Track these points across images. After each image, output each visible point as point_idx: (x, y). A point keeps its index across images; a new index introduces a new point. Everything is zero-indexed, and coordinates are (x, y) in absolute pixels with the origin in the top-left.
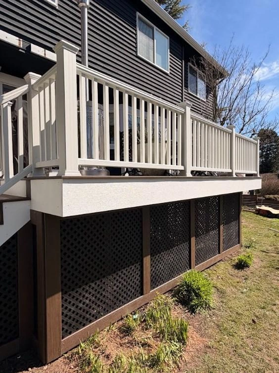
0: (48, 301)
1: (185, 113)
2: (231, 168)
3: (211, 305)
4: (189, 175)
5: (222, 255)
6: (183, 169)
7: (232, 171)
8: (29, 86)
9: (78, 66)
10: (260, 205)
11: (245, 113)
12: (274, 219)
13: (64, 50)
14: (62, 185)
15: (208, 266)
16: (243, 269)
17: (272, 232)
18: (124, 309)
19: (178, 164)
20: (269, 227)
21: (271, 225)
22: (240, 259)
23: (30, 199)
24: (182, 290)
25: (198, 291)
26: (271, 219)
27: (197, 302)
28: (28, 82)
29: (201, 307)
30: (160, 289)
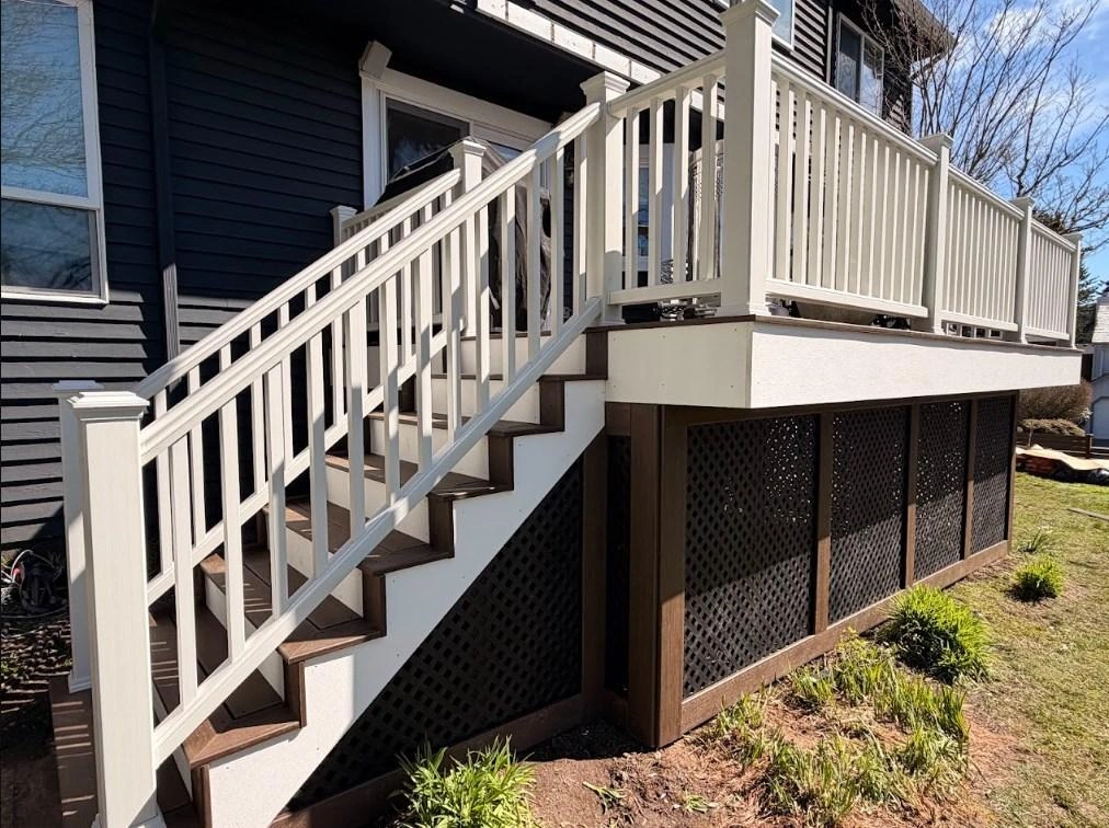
0: (665, 607)
1: (938, 164)
2: (1017, 320)
3: (991, 671)
4: (938, 331)
5: (969, 563)
6: (925, 315)
7: (1020, 328)
8: (600, 107)
9: (774, 57)
13: (757, 20)
14: (751, 335)
15: (948, 583)
16: (1038, 601)
17: (1082, 517)
18: (780, 660)
19: (915, 303)
20: (1069, 506)
21: (1075, 502)
22: (1027, 574)
23: (606, 378)
24: (905, 631)
25: (952, 636)
26: (1067, 484)
27: (953, 659)
28: (601, 98)
29: (965, 674)
30: (846, 625)
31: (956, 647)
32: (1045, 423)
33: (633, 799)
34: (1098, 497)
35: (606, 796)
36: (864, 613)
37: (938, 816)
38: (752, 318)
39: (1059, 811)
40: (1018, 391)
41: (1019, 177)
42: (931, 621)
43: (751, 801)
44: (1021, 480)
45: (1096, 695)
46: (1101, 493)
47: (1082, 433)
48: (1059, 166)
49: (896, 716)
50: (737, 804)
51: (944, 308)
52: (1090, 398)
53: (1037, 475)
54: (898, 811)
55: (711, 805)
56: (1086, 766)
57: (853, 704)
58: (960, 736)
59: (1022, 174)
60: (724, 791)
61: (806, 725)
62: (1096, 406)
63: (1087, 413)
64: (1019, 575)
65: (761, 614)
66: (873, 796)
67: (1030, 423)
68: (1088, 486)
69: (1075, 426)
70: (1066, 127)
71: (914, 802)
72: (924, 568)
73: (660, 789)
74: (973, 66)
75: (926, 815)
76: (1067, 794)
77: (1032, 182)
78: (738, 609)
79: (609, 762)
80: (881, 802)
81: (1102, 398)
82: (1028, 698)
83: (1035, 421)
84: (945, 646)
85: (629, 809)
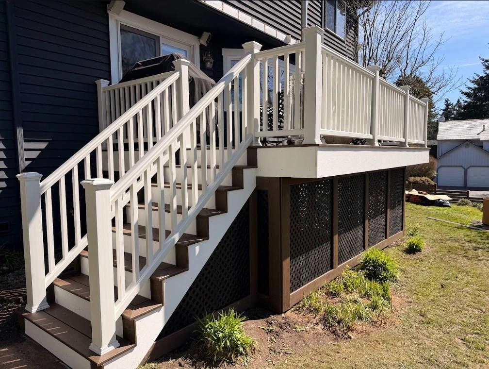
1: (375, 77)
2: (404, 137)
5: (389, 240)
6: (372, 138)
7: (406, 140)
8: (251, 56)
10: (409, 189)
11: (407, 64)
12: (431, 207)
13: (317, 34)
14: (317, 152)
16: (415, 253)
17: (432, 220)
18: (322, 279)
19: (368, 133)
20: (426, 216)
21: (429, 214)
22: (410, 243)
23: (257, 167)
24: (367, 266)
25: (384, 266)
26: (426, 207)
27: (385, 275)
28: (251, 52)
29: (389, 280)
30: (345, 265)
31: (386, 270)
32: (418, 179)
33: (278, 329)
34: (438, 211)
35: (268, 329)
36: (350, 261)
37: (383, 323)
38: (318, 145)
39: (421, 317)
40: (406, 166)
41: (404, 70)
42: (376, 261)
43: (320, 325)
44: (408, 206)
45: (434, 283)
46: (440, 210)
47: (433, 183)
48: (420, 66)
49: (367, 295)
50: (315, 327)
51: (378, 135)
52: (436, 167)
53: (414, 203)
54: (370, 323)
55: (306, 328)
56: (430, 304)
57: (351, 293)
58: (389, 299)
59: (405, 69)
60: (310, 324)
61: (335, 301)
62: (439, 170)
63: (435, 174)
64: (408, 243)
65: (314, 260)
66: (361, 319)
67: (411, 179)
68: (434, 207)
69: (430, 180)
70: (422, 49)
71: (375, 319)
72: (373, 242)
73: (287, 325)
74: (385, 20)
75: (379, 323)
76: (423, 312)
77: (409, 73)
78: (307, 258)
79: (265, 319)
80: (364, 320)
81: (441, 166)
82: (412, 286)
83: (413, 178)
84: (382, 269)
85: (277, 332)
